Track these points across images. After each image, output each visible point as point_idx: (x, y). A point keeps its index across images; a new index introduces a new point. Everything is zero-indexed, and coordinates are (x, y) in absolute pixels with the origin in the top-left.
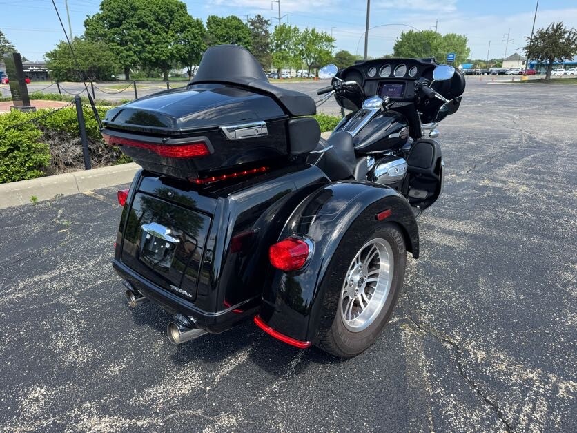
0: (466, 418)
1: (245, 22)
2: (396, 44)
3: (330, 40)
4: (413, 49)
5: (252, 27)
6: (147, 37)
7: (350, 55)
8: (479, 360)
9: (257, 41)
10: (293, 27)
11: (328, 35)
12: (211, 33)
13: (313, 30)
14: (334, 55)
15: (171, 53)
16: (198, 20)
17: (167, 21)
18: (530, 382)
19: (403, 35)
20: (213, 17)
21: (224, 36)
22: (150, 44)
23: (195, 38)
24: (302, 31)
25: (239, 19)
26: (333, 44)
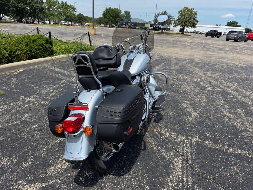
0: (169, 155)
2: (104, 13)
3: (74, 9)
7: (84, 16)
8: (168, 136)
11: (73, 6)
13: (66, 3)
14: (76, 15)
18: (184, 140)
19: (106, 9)
24: (60, 3)
26: (76, 10)
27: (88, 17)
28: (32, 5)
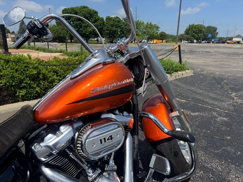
1: (121, 19)
2: (186, 30)
3: (157, 28)
4: (194, 32)
5: (125, 22)
6: (80, 25)
7: (166, 34)
9: (126, 27)
10: (142, 22)
11: (157, 25)
12: (107, 23)
13: (151, 23)
14: (159, 33)
15: (90, 32)
16: (102, 18)
17: (89, 18)
19: (190, 26)
20: (108, 17)
21: (113, 25)
22: (81, 27)
23: (100, 26)
24: (145, 23)
25: (119, 18)
26: (159, 29)
27: (169, 35)
28: (123, 28)
